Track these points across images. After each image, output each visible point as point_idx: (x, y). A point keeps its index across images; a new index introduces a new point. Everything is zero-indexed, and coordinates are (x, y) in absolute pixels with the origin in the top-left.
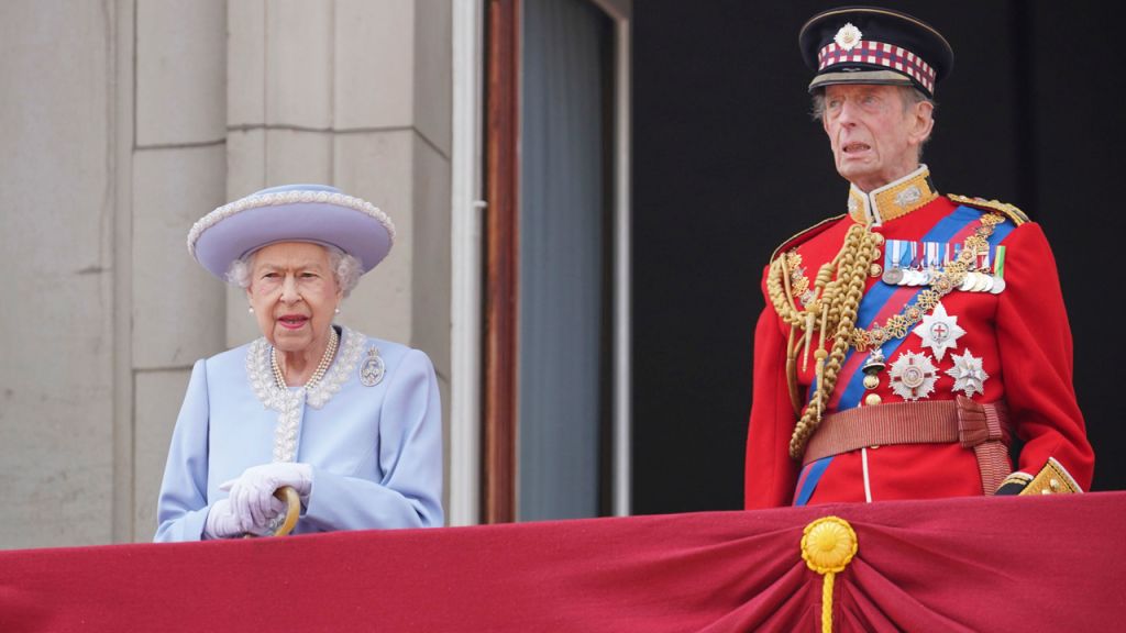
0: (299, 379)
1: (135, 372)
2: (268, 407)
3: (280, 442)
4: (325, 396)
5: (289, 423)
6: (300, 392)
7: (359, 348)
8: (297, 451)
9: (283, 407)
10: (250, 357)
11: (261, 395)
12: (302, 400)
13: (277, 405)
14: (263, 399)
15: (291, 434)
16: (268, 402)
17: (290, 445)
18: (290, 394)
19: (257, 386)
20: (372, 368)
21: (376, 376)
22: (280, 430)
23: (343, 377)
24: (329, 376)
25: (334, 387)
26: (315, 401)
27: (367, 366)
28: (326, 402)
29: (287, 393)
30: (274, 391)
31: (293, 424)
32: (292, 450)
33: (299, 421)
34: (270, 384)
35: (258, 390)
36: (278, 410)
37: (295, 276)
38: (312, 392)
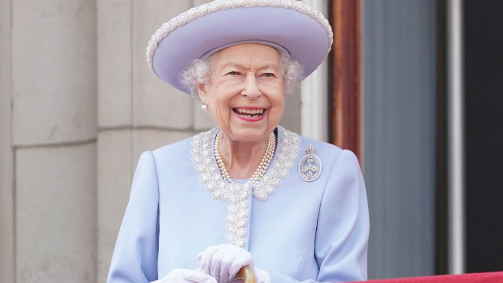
0: (245, 172)
1: (15, 148)
2: (217, 198)
3: (232, 230)
4: (270, 190)
5: (239, 213)
6: (247, 185)
7: (296, 147)
8: (248, 237)
9: (232, 198)
10: (195, 151)
11: (210, 186)
12: (250, 192)
13: (226, 196)
14: (212, 190)
15: (242, 223)
16: (217, 194)
17: (242, 232)
18: (238, 187)
19: (205, 178)
20: (310, 165)
21: (314, 173)
22: (231, 218)
23: (284, 173)
24: (272, 171)
25: (277, 181)
26: (261, 194)
27: (305, 162)
28: (270, 195)
29: (235, 186)
30: (222, 184)
31: (243, 214)
32: (243, 237)
33: (248, 211)
34: (218, 176)
35: (206, 182)
36: (227, 201)
37: (256, 75)
38: (257, 185)
